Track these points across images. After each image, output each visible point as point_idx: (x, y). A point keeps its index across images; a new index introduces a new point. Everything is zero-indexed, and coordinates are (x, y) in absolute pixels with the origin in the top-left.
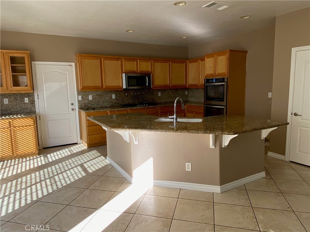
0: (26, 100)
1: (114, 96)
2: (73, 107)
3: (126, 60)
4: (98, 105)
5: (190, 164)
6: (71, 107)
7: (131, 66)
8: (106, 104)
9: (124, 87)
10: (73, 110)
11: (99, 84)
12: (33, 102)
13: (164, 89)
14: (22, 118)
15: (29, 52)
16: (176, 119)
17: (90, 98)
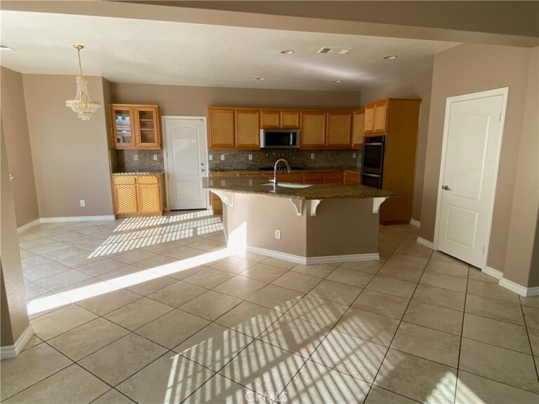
0: (155, 157)
1: (250, 157)
2: (203, 167)
3: (264, 112)
4: (231, 166)
5: (279, 231)
6: (201, 167)
7: (271, 120)
8: (241, 166)
9: (262, 146)
10: (203, 170)
11: (230, 141)
12: (161, 160)
13: (319, 150)
14: (147, 175)
15: (157, 106)
16: (276, 184)
17: (223, 158)
